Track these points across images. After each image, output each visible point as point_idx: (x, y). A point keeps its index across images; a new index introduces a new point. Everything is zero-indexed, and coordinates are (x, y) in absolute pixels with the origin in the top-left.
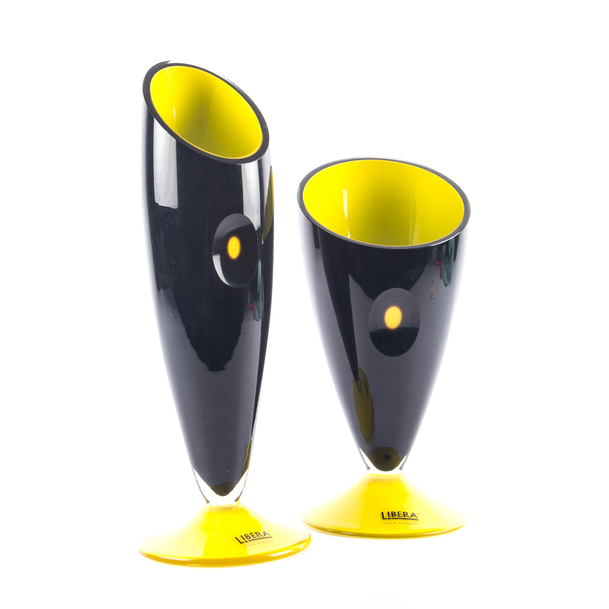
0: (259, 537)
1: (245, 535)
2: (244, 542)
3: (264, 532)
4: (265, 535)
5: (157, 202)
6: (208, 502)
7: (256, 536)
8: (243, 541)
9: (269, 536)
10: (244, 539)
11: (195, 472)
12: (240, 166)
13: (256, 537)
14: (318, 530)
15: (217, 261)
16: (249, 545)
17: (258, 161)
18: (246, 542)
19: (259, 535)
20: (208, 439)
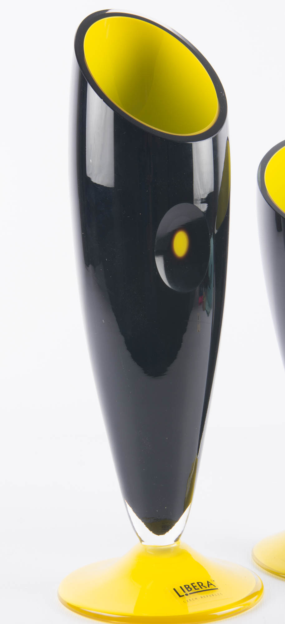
0: (202, 588)
1: (185, 586)
2: (183, 596)
3: (208, 582)
4: (209, 587)
5: (88, 176)
6: (141, 541)
7: (198, 587)
8: (183, 594)
9: (214, 588)
10: (184, 592)
11: (128, 506)
12: (191, 144)
13: (199, 589)
14: (272, 574)
15: (160, 263)
16: (190, 600)
17: (213, 139)
18: (187, 595)
19: (202, 587)
20: (144, 470)
